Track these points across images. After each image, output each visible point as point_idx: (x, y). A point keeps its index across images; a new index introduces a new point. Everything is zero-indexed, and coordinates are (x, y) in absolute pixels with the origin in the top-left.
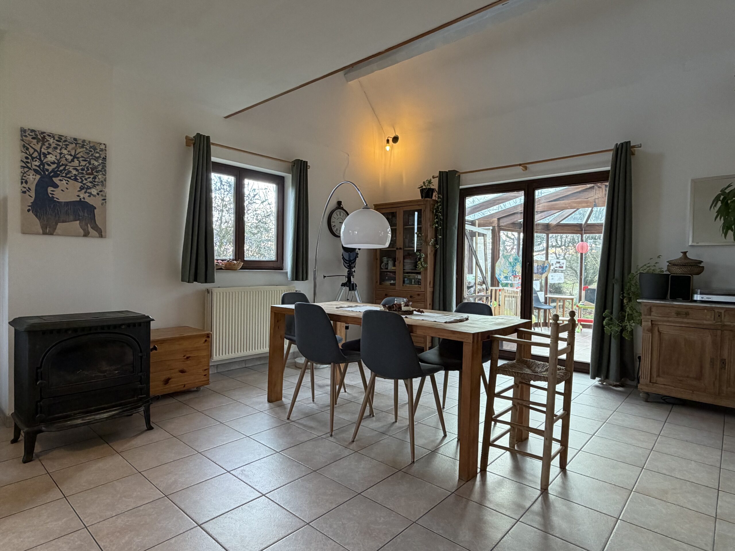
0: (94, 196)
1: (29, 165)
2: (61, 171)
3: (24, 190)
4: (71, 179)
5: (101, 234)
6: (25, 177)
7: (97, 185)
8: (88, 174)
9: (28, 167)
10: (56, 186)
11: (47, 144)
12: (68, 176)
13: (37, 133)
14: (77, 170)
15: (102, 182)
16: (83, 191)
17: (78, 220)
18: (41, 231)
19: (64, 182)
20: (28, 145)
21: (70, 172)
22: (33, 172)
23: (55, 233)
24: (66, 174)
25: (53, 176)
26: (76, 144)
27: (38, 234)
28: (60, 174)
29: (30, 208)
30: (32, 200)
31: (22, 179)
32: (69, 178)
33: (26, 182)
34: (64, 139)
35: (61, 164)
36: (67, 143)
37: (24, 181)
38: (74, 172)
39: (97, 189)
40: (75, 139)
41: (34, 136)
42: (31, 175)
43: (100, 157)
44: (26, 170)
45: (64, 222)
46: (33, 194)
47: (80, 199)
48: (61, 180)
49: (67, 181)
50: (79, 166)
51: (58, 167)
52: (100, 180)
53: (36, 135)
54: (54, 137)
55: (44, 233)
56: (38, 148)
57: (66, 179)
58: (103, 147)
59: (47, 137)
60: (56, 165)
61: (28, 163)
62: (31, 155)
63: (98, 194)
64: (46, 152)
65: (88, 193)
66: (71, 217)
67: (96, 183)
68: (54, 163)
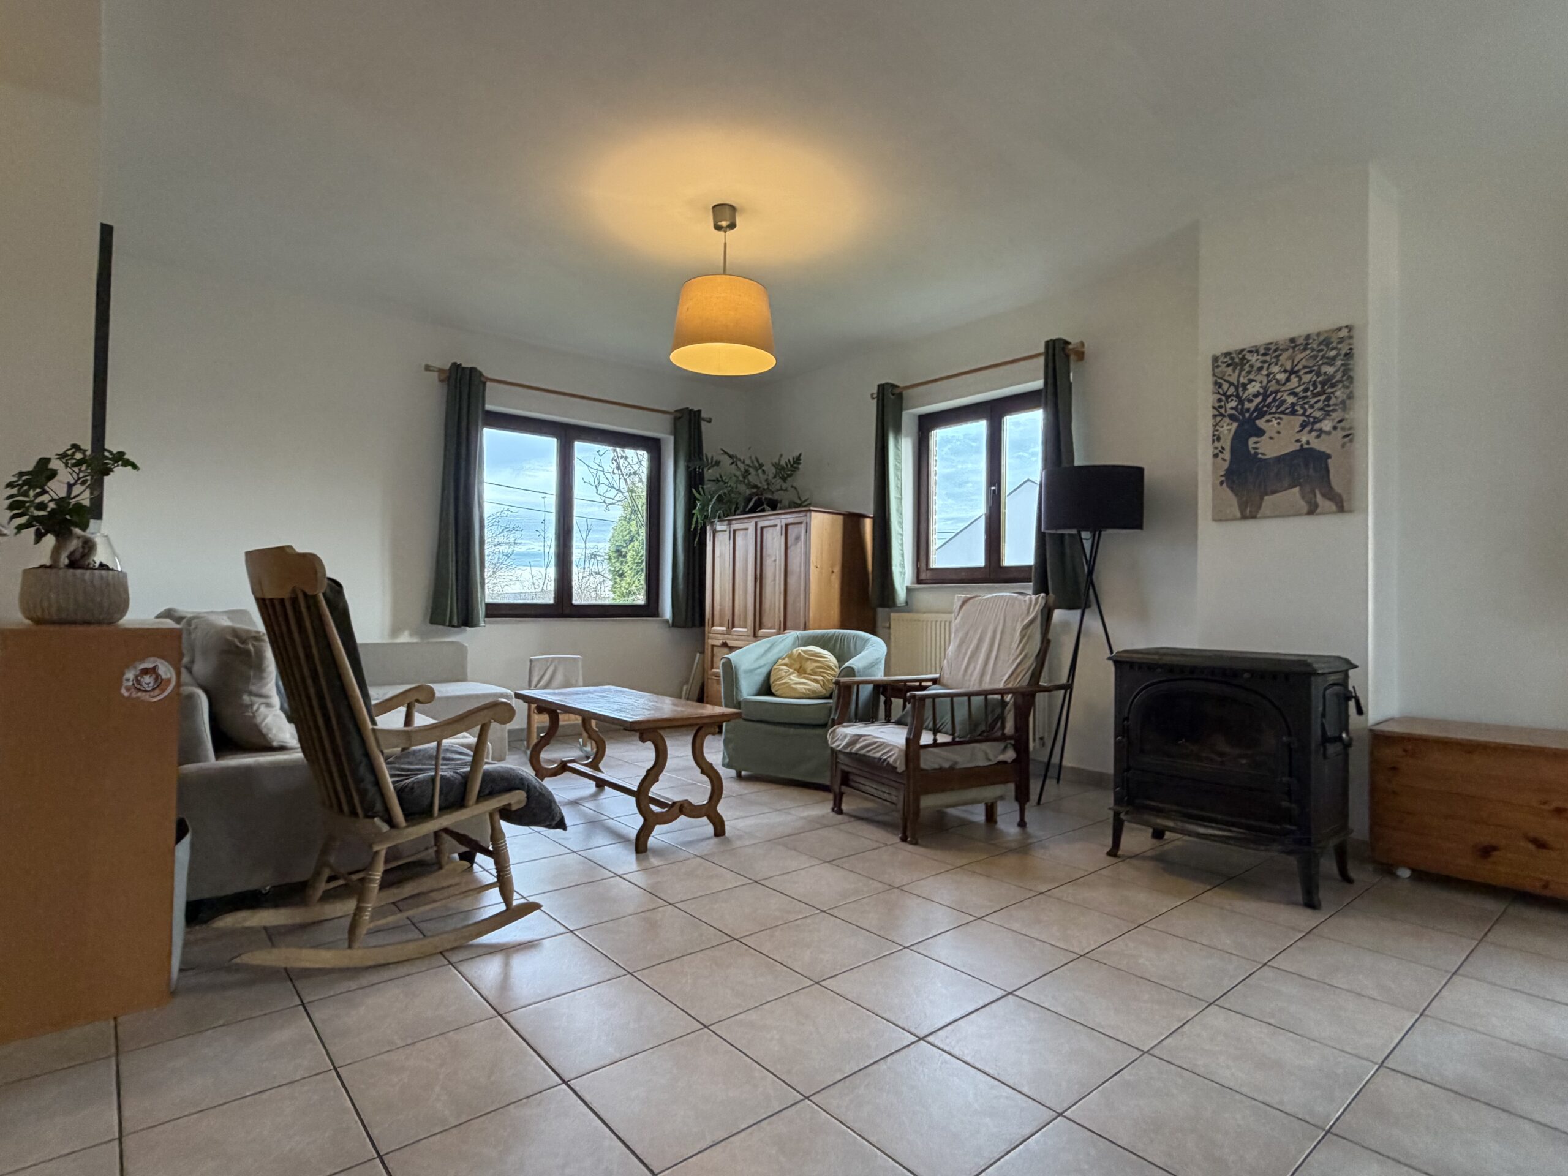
0: (1328, 433)
1: (1222, 411)
2: (1268, 406)
3: (1217, 451)
4: (1286, 414)
5: (1341, 506)
6: (1217, 431)
7: (1334, 410)
8: (1315, 395)
9: (1221, 415)
10: (1260, 433)
11: (1247, 368)
12: (1279, 410)
13: (1234, 355)
14: (1295, 394)
15: (1343, 402)
16: (1308, 429)
17: (1300, 485)
18: (1239, 515)
19: (1275, 422)
20: (1221, 378)
21: (1285, 401)
22: (1227, 420)
23: (1259, 516)
24: (1278, 407)
25: (1257, 418)
26: (1294, 348)
27: (1234, 519)
28: (1266, 411)
29: (1223, 478)
30: (1226, 465)
31: (1214, 435)
32: (1282, 413)
33: (1219, 439)
34: (1273, 347)
35: (1268, 393)
36: (1278, 353)
37: (1215, 438)
38: (1291, 400)
39: (1333, 420)
40: (1292, 340)
41: (1230, 362)
42: (1225, 425)
43: (1338, 355)
44: (1219, 419)
45: (1274, 492)
46: (1227, 455)
47: (1302, 446)
48: (1268, 421)
49: (1280, 418)
50: (1299, 386)
51: (1264, 400)
52: (1340, 399)
53: (1232, 359)
54: (1257, 352)
55: (1244, 517)
56: (1234, 379)
57: (1277, 416)
58: (1344, 333)
59: (1248, 356)
60: (1260, 398)
61: (1221, 407)
62: (1224, 394)
63: (1335, 428)
64: (1246, 381)
65: (1316, 430)
66: (1286, 483)
67: (1331, 408)
68: (1256, 396)
